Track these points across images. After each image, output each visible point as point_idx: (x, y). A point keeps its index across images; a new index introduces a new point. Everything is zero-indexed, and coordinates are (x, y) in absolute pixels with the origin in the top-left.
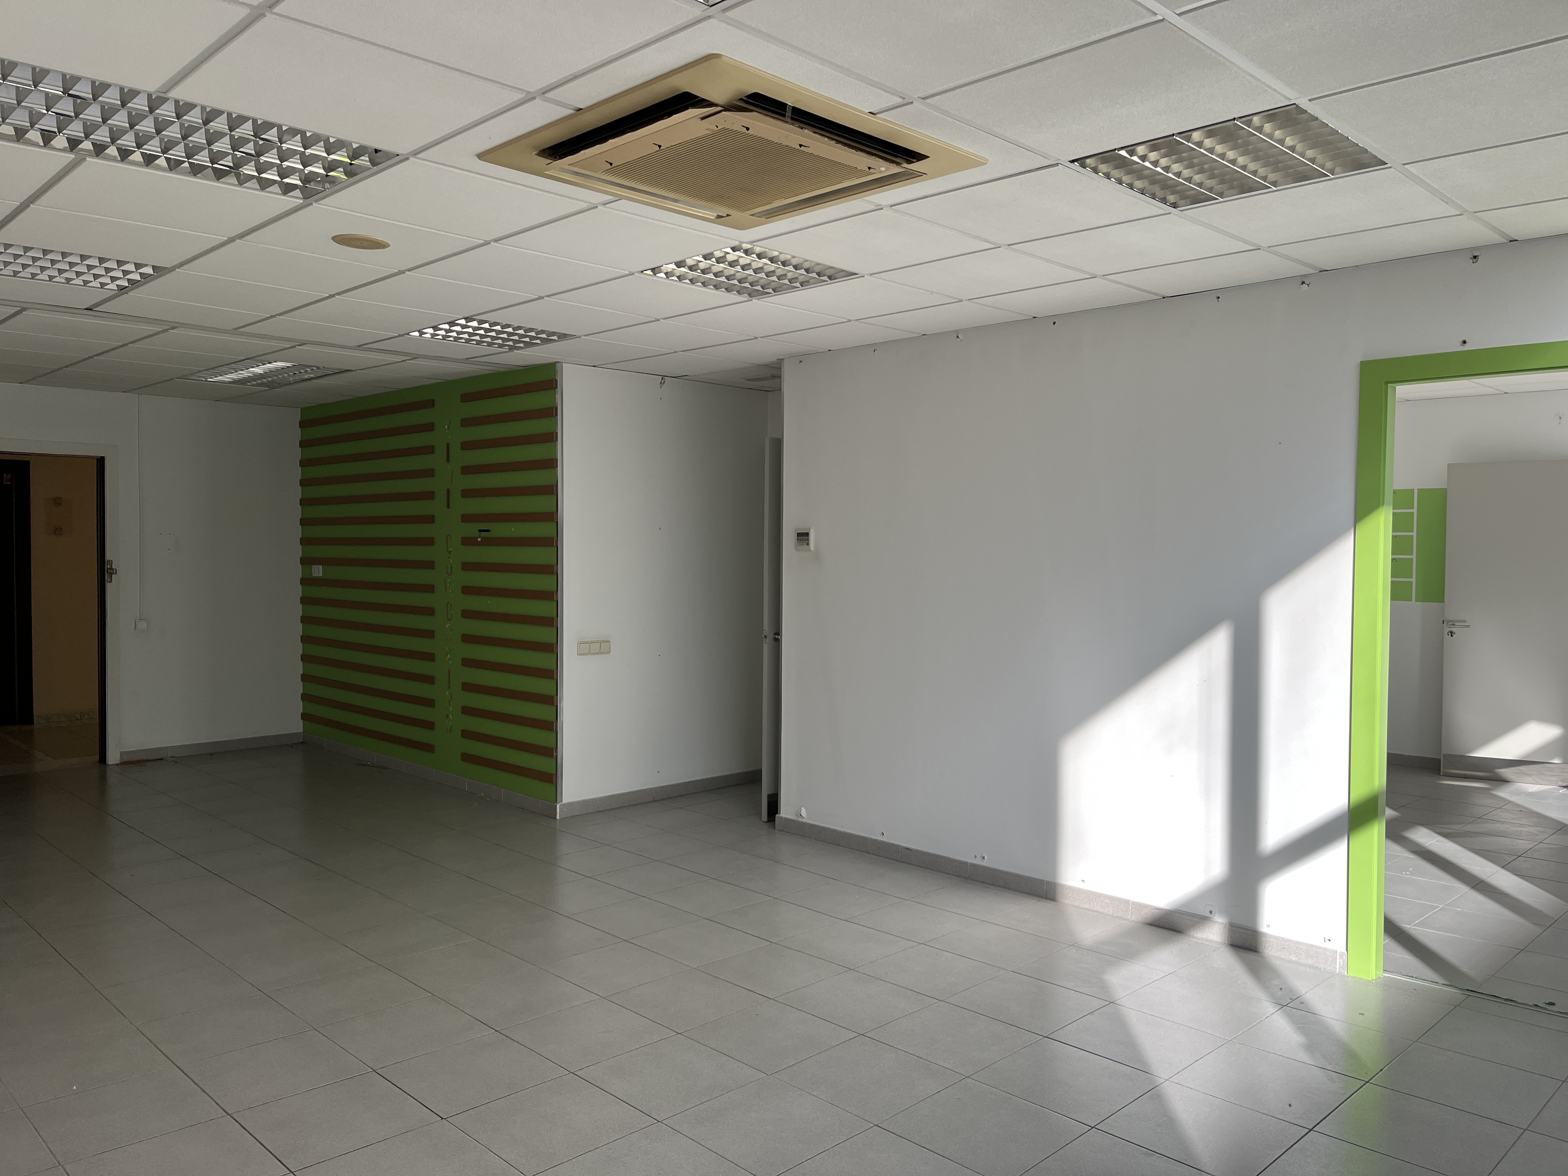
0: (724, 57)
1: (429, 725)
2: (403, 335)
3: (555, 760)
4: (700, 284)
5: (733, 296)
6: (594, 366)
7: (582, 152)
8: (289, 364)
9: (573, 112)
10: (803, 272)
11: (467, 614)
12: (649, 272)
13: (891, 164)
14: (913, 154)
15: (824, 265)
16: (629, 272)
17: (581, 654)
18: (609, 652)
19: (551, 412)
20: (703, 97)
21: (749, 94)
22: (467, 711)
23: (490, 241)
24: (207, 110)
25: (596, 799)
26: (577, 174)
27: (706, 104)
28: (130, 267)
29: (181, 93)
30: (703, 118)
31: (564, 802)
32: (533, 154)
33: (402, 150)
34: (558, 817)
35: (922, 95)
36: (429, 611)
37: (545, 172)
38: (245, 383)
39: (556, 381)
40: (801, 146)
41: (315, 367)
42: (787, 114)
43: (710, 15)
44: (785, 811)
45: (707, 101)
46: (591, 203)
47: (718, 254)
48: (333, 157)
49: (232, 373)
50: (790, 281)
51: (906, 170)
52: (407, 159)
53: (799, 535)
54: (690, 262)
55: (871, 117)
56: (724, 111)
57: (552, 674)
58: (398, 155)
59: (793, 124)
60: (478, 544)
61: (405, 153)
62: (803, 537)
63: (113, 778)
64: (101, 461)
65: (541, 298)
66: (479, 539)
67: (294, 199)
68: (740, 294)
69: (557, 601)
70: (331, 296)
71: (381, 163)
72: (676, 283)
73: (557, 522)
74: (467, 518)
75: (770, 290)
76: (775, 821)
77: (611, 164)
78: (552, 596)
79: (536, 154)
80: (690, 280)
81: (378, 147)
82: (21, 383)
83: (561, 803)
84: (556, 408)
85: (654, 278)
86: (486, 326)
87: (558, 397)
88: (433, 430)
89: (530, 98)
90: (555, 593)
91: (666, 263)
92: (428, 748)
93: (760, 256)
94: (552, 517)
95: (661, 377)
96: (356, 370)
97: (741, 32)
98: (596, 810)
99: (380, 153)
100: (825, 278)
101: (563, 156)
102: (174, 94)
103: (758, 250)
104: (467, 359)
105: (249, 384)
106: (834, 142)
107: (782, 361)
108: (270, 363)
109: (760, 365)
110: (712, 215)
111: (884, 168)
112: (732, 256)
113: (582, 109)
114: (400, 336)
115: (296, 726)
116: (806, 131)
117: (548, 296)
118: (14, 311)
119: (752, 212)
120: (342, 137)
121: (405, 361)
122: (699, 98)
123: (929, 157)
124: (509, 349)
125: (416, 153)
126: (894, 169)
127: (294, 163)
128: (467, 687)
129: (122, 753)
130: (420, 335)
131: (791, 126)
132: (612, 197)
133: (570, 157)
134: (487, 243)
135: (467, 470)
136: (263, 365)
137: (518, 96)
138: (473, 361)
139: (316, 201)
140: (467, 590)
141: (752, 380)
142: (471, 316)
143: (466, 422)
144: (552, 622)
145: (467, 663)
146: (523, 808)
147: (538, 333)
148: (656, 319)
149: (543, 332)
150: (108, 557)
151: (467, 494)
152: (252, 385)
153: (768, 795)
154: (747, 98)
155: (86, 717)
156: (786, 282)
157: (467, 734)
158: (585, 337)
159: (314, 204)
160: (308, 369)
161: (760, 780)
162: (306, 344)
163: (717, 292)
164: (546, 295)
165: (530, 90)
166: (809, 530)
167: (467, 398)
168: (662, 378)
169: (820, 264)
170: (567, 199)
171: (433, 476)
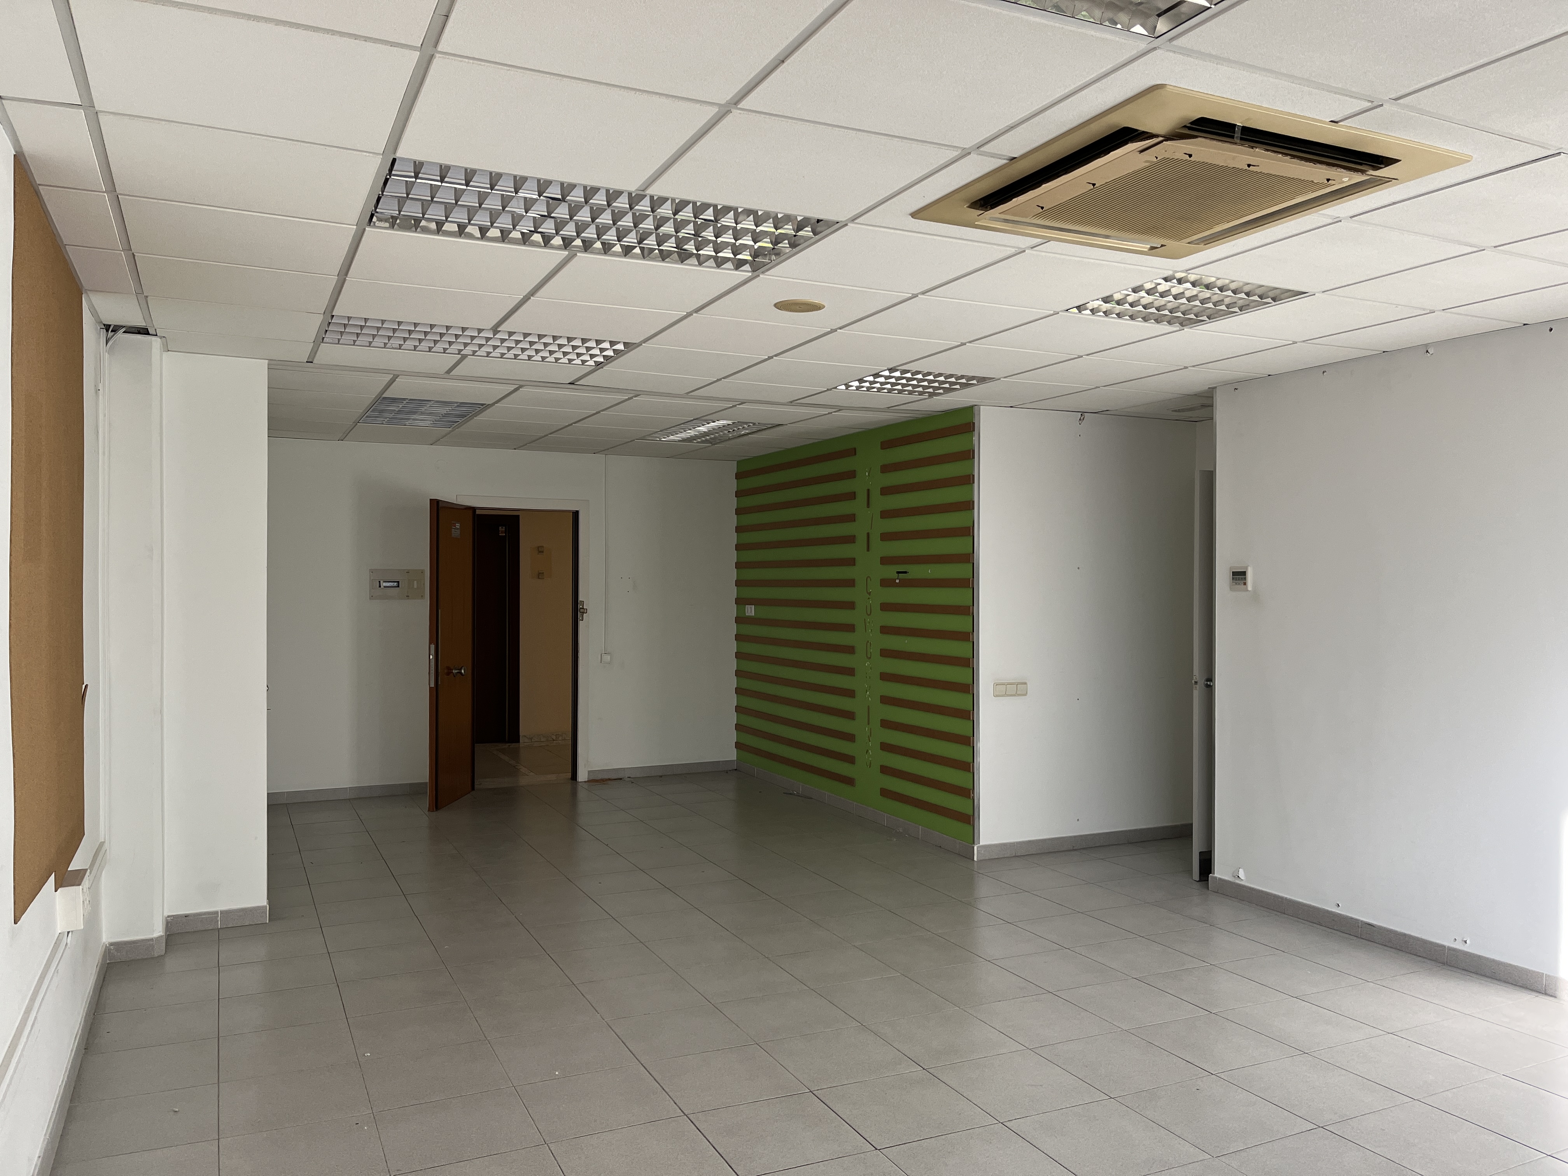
0: (1168, 87)
1: (850, 759)
2: (831, 390)
3: (972, 800)
4: (1127, 317)
5: (1163, 326)
6: (1011, 407)
7: (1014, 200)
8: (730, 422)
9: (1007, 161)
10: (1243, 295)
11: (886, 653)
12: (1075, 310)
13: (1356, 173)
14: (1381, 159)
15: (1267, 287)
16: (1054, 311)
17: (997, 696)
18: (1025, 695)
19: (969, 455)
20: (1143, 130)
21: (1195, 119)
22: (886, 747)
23: (918, 294)
24: (677, 202)
25: (1014, 843)
26: (1006, 221)
27: (1146, 136)
28: (606, 345)
29: (656, 190)
30: (1142, 151)
31: (981, 844)
32: (965, 207)
33: (842, 218)
34: (975, 859)
35: (1394, 96)
36: (850, 650)
37: (976, 223)
38: (691, 441)
39: (974, 424)
40: (1249, 166)
41: (751, 423)
42: (1236, 135)
43: (1155, 46)
44: (1220, 872)
45: (1147, 133)
46: (1019, 248)
47: (1148, 286)
48: (779, 231)
49: (681, 432)
50: (1228, 306)
51: (1372, 177)
52: (846, 225)
53: (1234, 574)
54: (1117, 297)
55: (1334, 127)
56: (1165, 141)
57: (968, 715)
58: (837, 223)
59: (1242, 145)
60: (897, 585)
61: (844, 220)
62: (1239, 576)
63: (582, 794)
64: (576, 514)
65: (963, 344)
66: (897, 581)
67: (745, 272)
68: (1170, 324)
69: (973, 642)
70: (770, 358)
71: (822, 232)
72: (1102, 319)
73: (973, 564)
74: (886, 561)
75: (1205, 318)
76: (1208, 880)
77: (1042, 208)
78: (968, 637)
79: (968, 207)
80: (1116, 314)
81: (821, 217)
82: (515, 449)
83: (978, 845)
84: (974, 451)
85: (1079, 315)
86: (909, 375)
87: (975, 439)
88: (855, 477)
89: (966, 153)
90: (971, 634)
91: (1092, 299)
92: (849, 781)
93: (1194, 284)
94: (969, 558)
95: (1080, 413)
96: (787, 425)
97: (1189, 58)
98: (1014, 855)
99: (821, 222)
100: (1269, 300)
101: (994, 206)
102: (650, 191)
103: (1192, 278)
104: (888, 408)
105: (695, 441)
106: (1288, 158)
107: (1214, 390)
108: (714, 422)
109: (1188, 395)
110: (1146, 247)
111: (1347, 178)
112: (1164, 287)
113: (1016, 158)
114: (828, 390)
115: (731, 754)
116: (1257, 150)
117: (970, 342)
118: (513, 389)
119: (1189, 240)
120: (789, 212)
121: (831, 413)
122: (1139, 132)
123: (1400, 161)
124: (929, 396)
125: (853, 220)
126: (1358, 178)
127: (747, 241)
128: (886, 724)
129: (589, 772)
130: (847, 389)
131: (1241, 147)
132: (1041, 240)
133: (1002, 206)
134: (915, 296)
135: (886, 514)
136: (708, 424)
137: (955, 154)
138: (893, 409)
139: (762, 272)
140: (886, 630)
141: (1179, 411)
142: (895, 367)
143: (886, 469)
144: (969, 662)
145: (886, 700)
146: (940, 847)
147: (958, 378)
148: (1078, 355)
149: (962, 377)
150: (581, 598)
151: (886, 537)
152: (697, 443)
153: (1200, 853)
154: (1191, 125)
155: (560, 738)
156: (1223, 307)
157: (885, 770)
158: (1004, 379)
159: (761, 276)
160: (745, 426)
161: (1190, 835)
162: (745, 403)
163: (1146, 324)
164: (968, 341)
165: (965, 147)
166: (1247, 568)
167: (887, 445)
168: (1081, 415)
169: (1263, 286)
170: (995, 247)
171: (855, 521)
